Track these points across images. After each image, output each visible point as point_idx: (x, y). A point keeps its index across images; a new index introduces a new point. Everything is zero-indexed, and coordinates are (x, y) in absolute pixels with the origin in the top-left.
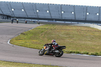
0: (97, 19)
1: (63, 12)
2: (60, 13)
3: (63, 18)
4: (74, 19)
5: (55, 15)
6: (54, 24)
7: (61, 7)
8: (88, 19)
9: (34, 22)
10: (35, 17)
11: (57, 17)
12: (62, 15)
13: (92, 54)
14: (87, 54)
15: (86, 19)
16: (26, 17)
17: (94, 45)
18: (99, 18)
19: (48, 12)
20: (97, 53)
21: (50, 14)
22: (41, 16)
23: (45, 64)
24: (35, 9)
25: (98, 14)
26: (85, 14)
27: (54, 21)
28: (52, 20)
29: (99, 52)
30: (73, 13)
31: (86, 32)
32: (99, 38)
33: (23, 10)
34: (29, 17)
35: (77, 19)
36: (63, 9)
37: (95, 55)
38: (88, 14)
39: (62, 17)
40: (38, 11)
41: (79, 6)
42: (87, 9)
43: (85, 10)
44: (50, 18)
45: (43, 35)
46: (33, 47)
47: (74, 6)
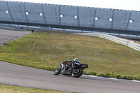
0: (109, 27)
1: (61, 16)
2: (58, 17)
3: (62, 24)
4: (77, 25)
5: (51, 20)
6: (49, 32)
7: (59, 9)
8: (97, 25)
9: (22, 28)
10: (23, 21)
11: (54, 22)
12: (60, 20)
13: (101, 75)
14: (95, 74)
15: (93, 25)
16: (12, 21)
17: (104, 63)
18: (112, 25)
19: (41, 14)
20: (109, 74)
21: (44, 18)
22: (32, 20)
23: (36, 86)
24: (23, 11)
25: (111, 20)
26: (92, 19)
27: (49, 28)
28: (47, 26)
29: (111, 73)
30: (76, 17)
31: (93, 44)
32: (112, 53)
33: (7, 12)
34: (15, 21)
35: (81, 26)
36: (61, 12)
37: (106, 77)
38: (96, 19)
39: (60, 23)
40: (27, 13)
41: (85, 7)
42: (95, 12)
43: (93, 13)
44: (44, 23)
45: (33, 47)
46: (20, 63)
47: (78, 8)
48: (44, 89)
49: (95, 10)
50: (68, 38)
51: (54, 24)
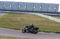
2: (18, 7)
3: (20, 10)
4: (26, 10)
6: (14, 13)
7: (18, 4)
8: (34, 10)
9: (2, 12)
10: (3, 9)
11: (16, 9)
12: (19, 8)
17: (38, 26)
18: (41, 10)
19: (11, 6)
20: (40, 31)
21: (12, 7)
22: (7, 8)
23: (9, 36)
24: (3, 5)
25: (40, 8)
26: (33, 7)
30: (25, 7)
31: (33, 18)
32: (41, 22)
35: (28, 10)
36: (19, 5)
38: (34, 7)
40: (5, 6)
41: (29, 3)
42: (34, 5)
43: (33, 5)
44: (12, 10)
45: (8, 20)
47: (26, 3)
48: (12, 37)
49: (34, 3)
50: (22, 15)
51: (16, 10)
